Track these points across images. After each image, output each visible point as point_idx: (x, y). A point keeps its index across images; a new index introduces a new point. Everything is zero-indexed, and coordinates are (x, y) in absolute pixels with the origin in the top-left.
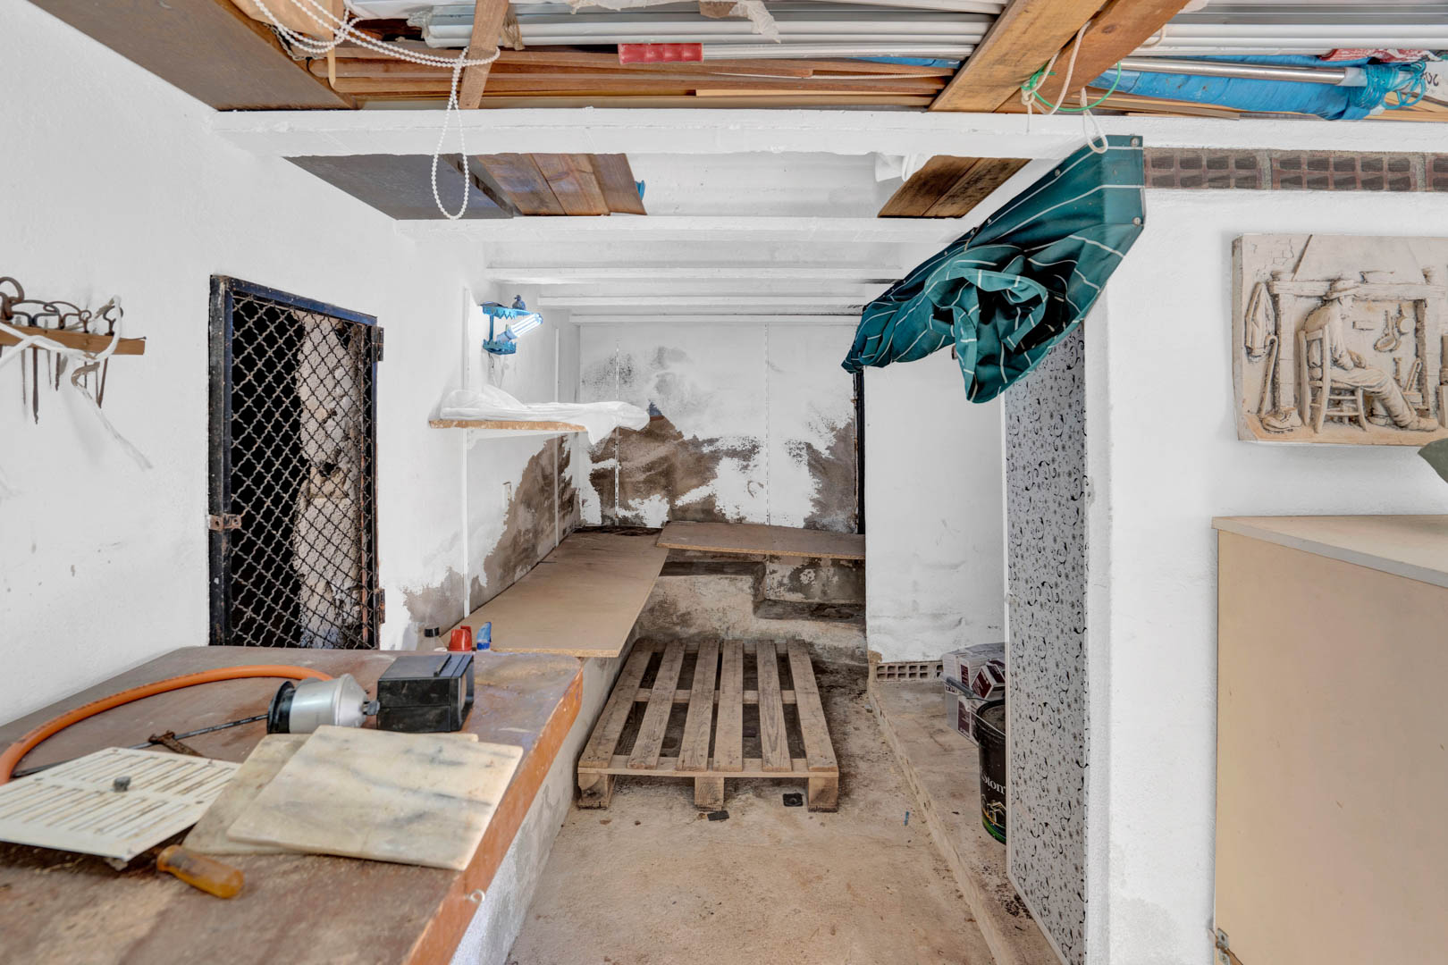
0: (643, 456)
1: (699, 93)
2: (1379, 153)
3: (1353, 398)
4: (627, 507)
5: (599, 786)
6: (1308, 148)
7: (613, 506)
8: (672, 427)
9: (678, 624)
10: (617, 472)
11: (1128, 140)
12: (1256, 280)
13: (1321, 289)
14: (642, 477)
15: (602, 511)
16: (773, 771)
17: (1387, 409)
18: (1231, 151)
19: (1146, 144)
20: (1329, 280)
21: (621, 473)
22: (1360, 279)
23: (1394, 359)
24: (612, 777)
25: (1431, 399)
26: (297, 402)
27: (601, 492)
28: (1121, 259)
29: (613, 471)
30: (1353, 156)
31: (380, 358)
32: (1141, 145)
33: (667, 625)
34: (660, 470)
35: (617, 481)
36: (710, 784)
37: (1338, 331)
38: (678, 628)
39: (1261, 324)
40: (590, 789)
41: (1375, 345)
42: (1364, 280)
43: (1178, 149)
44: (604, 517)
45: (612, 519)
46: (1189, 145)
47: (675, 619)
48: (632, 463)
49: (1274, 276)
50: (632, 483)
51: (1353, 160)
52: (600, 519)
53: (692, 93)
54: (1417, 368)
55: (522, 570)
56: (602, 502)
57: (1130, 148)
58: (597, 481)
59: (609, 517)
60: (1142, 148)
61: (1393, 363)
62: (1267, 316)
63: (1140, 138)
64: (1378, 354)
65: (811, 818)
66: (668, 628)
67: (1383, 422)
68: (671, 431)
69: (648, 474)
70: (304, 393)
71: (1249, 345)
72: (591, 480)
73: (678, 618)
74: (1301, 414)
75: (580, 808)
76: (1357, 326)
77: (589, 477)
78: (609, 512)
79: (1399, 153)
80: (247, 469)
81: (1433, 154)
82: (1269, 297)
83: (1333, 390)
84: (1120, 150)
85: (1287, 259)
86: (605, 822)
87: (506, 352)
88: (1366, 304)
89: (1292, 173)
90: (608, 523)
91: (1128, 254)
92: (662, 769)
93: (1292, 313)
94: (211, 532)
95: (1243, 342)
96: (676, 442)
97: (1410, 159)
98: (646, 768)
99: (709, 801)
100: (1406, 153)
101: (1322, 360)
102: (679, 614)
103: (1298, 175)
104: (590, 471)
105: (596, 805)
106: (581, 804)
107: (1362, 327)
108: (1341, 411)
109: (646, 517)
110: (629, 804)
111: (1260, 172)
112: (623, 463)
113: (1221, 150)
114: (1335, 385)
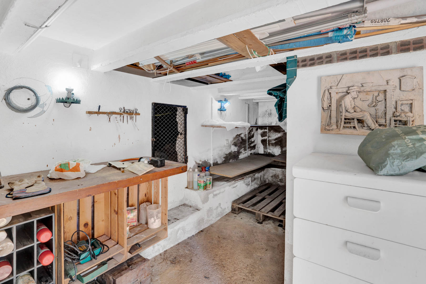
0: (274, 136)
1: (209, 64)
2: (376, 45)
3: (353, 121)
4: (270, 150)
5: (236, 209)
6: (349, 48)
7: (266, 149)
8: (282, 129)
9: (279, 181)
10: (267, 140)
11: (293, 57)
12: (325, 89)
13: (345, 90)
14: (274, 142)
15: (264, 150)
16: (274, 216)
17: (367, 124)
18: (323, 54)
19: (298, 57)
20: (348, 87)
21: (268, 140)
22: (361, 86)
23: (376, 109)
24: (238, 207)
25: (388, 122)
26: (176, 122)
27: (263, 145)
28: (289, 87)
29: (266, 140)
30: (366, 48)
31: (187, 113)
32: (297, 57)
33: (276, 181)
34: (279, 140)
35: (267, 142)
36: (259, 215)
37: (348, 102)
38: (279, 183)
39: (325, 101)
40: (234, 209)
41: (368, 105)
42: (363, 86)
43: (307, 57)
44: (264, 152)
45: (266, 152)
46: (310, 55)
47: (278, 180)
48: (271, 138)
49: (331, 88)
50: (271, 143)
51: (366, 49)
52: (263, 152)
53: (208, 64)
54: (384, 112)
55: (233, 160)
56: (264, 147)
57: (294, 59)
58: (263, 142)
59: (265, 152)
60: (297, 58)
61: (375, 110)
62: (328, 99)
63: (296, 56)
64: (369, 108)
65: (282, 230)
66: (277, 182)
67: (366, 128)
68: (282, 130)
69: (276, 141)
70: (177, 120)
71: (323, 107)
72: (261, 142)
73: (279, 180)
74: (337, 126)
75: (232, 213)
76: (361, 100)
77: (260, 141)
78: (266, 150)
79: (385, 44)
80: (158, 132)
81: (400, 41)
82: (328, 93)
83: (345, 119)
84: (291, 60)
85: (336, 82)
86: (235, 216)
87: (224, 111)
88: (366, 93)
89: (344, 57)
90: (265, 153)
91: (291, 86)
92: (249, 208)
93: (335, 97)
94: (152, 141)
95: (321, 106)
96: (283, 133)
97: (389, 44)
98: (245, 207)
99: (259, 219)
100: (388, 43)
101: (342, 111)
102: (279, 179)
103: (346, 57)
104: (261, 139)
105: (235, 213)
106: (232, 212)
107: (363, 100)
108: (351, 125)
109: (275, 152)
110: (243, 215)
111: (333, 58)
112: (269, 138)
113: (320, 54)
114: (346, 117)
